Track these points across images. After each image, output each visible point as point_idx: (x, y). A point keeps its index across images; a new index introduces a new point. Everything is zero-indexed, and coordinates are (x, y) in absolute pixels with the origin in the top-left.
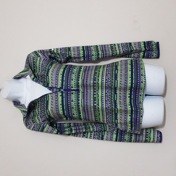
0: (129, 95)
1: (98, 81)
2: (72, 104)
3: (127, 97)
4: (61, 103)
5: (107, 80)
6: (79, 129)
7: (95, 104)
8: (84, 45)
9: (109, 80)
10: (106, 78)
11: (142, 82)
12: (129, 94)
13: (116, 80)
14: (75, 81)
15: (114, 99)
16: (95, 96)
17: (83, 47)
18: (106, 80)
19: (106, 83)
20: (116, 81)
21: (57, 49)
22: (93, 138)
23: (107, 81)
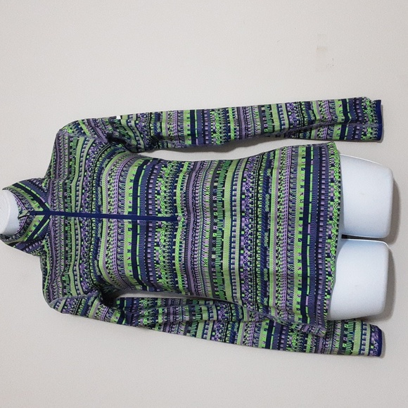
0: (301, 236)
1: (223, 196)
2: (158, 251)
3: (296, 241)
4: (130, 247)
5: (244, 194)
6: (175, 314)
7: (213, 256)
8: (195, 108)
9: (250, 195)
10: (241, 187)
11: (332, 197)
12: (300, 232)
13: (267, 192)
14: (165, 197)
15: (262, 244)
16: (215, 235)
17: (192, 112)
18: (242, 193)
19: (243, 202)
20: (267, 195)
21: (129, 116)
22: (211, 339)
23: (243, 197)
